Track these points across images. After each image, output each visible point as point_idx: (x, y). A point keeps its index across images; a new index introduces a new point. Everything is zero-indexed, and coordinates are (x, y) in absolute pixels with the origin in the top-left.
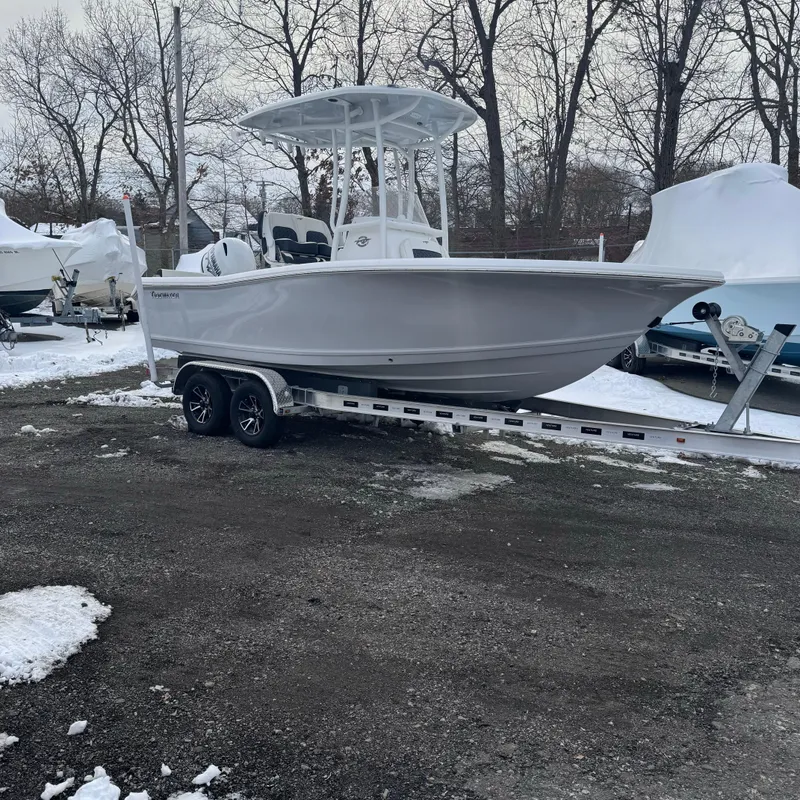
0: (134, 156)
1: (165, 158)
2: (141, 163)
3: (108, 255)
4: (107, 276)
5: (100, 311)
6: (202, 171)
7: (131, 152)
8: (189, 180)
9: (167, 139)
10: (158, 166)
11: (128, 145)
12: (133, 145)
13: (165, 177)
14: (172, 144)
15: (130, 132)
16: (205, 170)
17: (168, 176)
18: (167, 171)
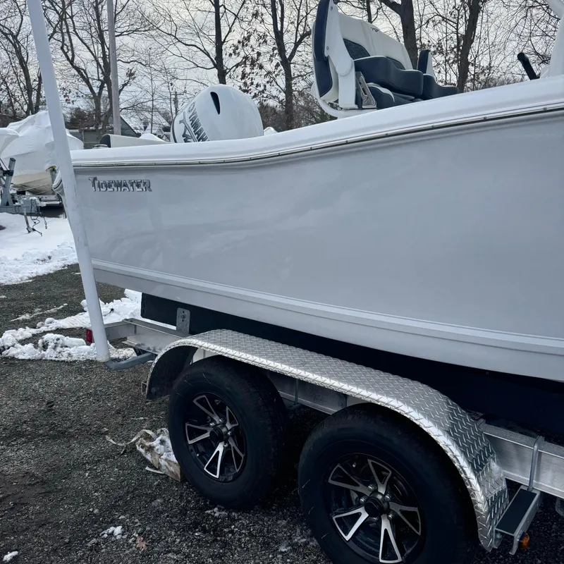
0: (72, 62)
1: (98, 64)
2: (78, 69)
3: (47, 145)
4: (47, 166)
5: (38, 201)
6: (131, 74)
7: (68, 59)
8: (121, 82)
9: (100, 46)
10: (93, 71)
11: (66, 54)
12: (70, 54)
13: (99, 80)
14: (104, 52)
15: (67, 42)
16: (133, 74)
17: (102, 78)
18: (100, 75)
